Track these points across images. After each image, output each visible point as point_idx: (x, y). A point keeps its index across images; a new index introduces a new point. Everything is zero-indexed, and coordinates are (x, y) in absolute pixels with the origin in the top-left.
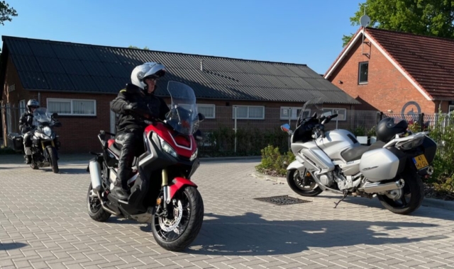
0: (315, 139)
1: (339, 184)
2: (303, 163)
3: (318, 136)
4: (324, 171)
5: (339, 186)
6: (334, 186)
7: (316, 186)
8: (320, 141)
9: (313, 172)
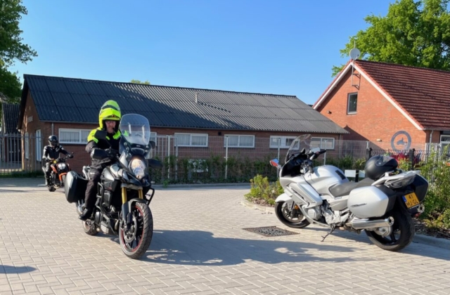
0: (303, 174)
1: (326, 218)
2: (291, 196)
3: (307, 171)
4: (311, 205)
5: (327, 221)
6: (322, 220)
7: (304, 218)
8: (309, 176)
9: (301, 206)
